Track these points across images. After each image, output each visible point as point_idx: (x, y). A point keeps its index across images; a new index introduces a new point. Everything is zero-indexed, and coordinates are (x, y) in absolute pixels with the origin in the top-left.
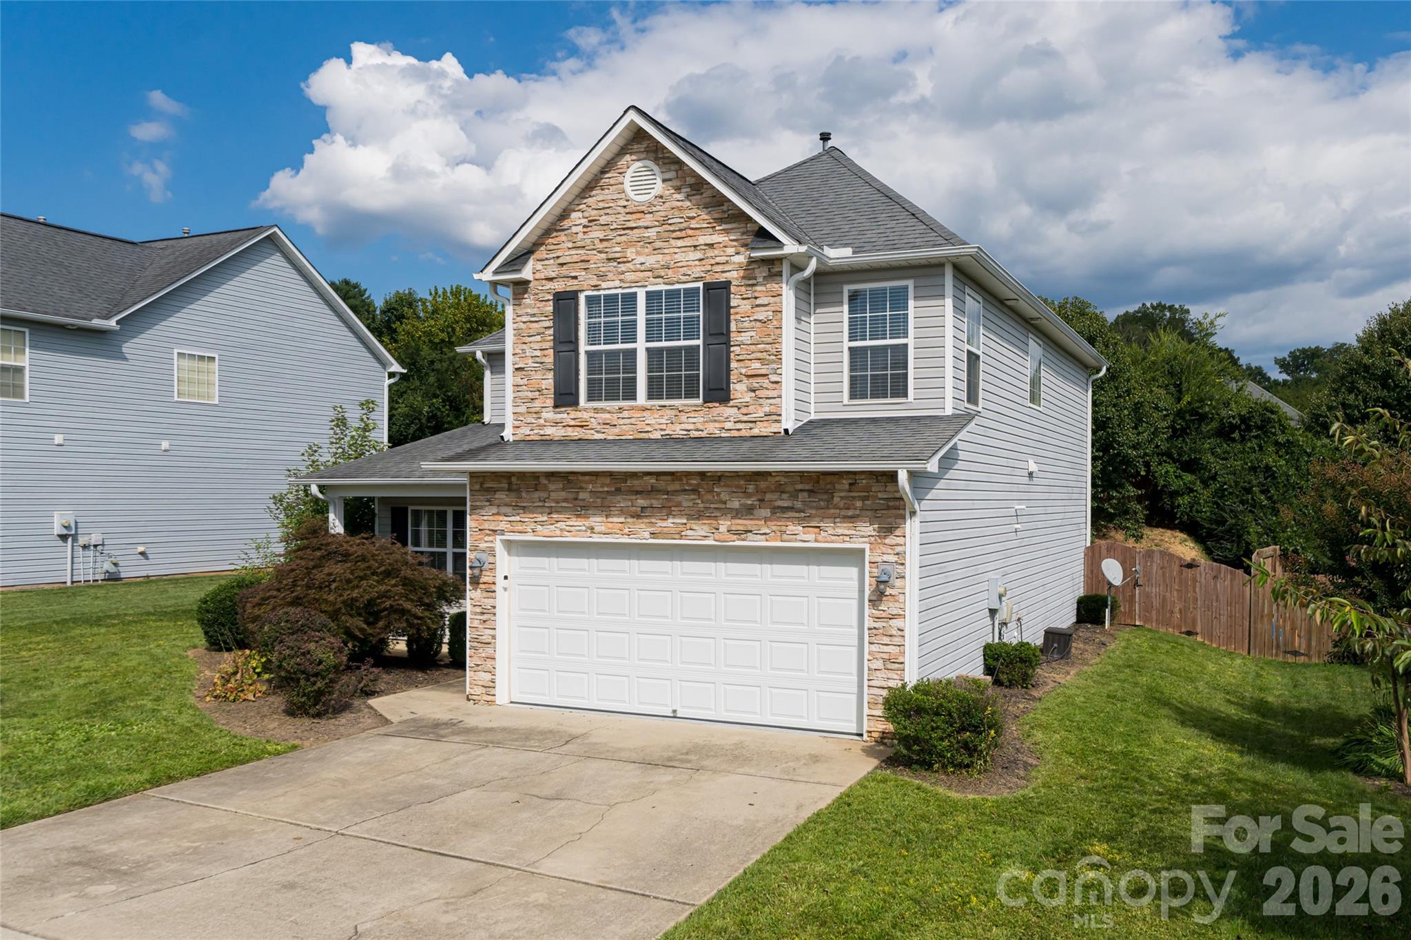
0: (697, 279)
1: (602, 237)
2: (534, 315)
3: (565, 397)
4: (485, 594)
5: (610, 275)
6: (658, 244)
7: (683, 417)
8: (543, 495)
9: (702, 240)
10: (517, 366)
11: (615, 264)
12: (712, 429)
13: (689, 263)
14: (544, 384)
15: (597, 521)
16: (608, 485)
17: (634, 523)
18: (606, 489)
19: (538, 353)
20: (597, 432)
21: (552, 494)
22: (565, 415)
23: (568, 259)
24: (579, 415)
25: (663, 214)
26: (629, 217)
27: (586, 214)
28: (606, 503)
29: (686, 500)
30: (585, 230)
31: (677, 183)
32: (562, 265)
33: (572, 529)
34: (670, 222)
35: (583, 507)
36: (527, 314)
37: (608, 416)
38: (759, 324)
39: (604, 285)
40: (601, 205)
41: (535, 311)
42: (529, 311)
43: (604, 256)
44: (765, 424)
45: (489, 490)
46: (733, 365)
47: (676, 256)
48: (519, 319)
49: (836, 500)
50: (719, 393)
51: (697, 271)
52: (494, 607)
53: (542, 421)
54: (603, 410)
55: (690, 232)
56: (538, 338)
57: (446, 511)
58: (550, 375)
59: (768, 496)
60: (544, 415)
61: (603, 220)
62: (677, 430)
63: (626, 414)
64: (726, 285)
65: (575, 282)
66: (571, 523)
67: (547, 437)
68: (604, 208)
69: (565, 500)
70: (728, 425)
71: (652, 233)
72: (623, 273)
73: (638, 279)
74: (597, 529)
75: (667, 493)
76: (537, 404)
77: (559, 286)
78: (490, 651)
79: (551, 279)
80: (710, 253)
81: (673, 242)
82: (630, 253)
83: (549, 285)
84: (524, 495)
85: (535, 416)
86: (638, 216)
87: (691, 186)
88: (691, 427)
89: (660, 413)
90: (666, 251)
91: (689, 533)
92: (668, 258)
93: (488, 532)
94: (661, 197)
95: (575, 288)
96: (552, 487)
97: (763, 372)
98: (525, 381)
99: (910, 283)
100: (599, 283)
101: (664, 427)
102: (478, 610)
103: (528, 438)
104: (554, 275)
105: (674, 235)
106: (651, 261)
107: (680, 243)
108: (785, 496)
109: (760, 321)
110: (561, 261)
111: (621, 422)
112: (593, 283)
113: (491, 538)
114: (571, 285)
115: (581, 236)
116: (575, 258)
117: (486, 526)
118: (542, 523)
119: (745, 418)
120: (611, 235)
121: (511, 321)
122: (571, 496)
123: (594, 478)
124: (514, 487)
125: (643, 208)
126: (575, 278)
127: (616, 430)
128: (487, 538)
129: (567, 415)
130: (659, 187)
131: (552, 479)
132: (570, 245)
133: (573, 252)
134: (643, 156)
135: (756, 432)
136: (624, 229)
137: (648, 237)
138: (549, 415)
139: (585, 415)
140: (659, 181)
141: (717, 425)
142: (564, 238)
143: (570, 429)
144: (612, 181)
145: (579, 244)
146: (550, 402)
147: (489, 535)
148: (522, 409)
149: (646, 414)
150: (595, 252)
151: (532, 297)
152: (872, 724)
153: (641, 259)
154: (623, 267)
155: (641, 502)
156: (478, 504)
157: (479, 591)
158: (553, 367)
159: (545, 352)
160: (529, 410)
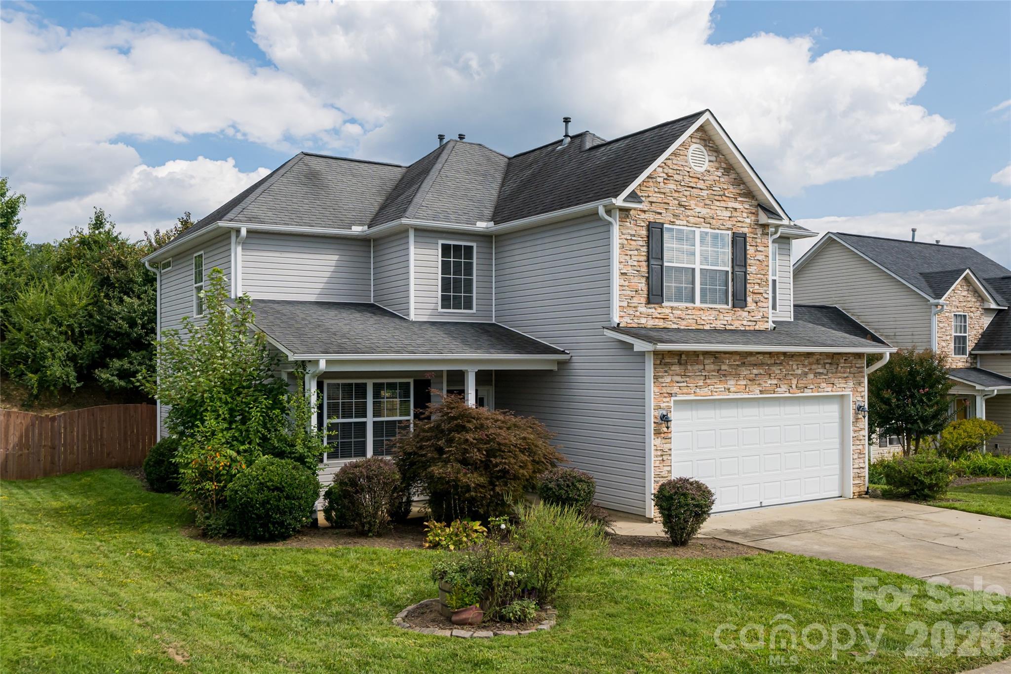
0: (728, 229)
1: (675, 188)
2: (634, 236)
3: (655, 296)
4: (664, 441)
5: (681, 217)
6: (708, 202)
7: (721, 317)
8: (701, 367)
9: (731, 204)
10: (621, 271)
11: (683, 209)
12: (737, 325)
13: (725, 218)
14: (640, 287)
15: (731, 383)
16: (739, 360)
17: (752, 385)
18: (737, 363)
19: (635, 263)
20: (674, 323)
21: (706, 366)
22: (653, 310)
23: (654, 200)
24: (664, 310)
25: (710, 183)
26: (691, 179)
27: (666, 171)
28: (738, 372)
29: (776, 370)
30: (665, 181)
31: (717, 165)
32: (651, 203)
33: (717, 390)
34: (714, 189)
35: (724, 375)
36: (629, 234)
37: (679, 312)
38: (758, 262)
39: (678, 222)
40: (676, 167)
41: (633, 232)
42: (630, 231)
43: (677, 202)
44: (761, 323)
45: (666, 364)
46: (748, 286)
47: (717, 212)
48: (623, 236)
49: (840, 368)
50: (739, 301)
51: (729, 224)
52: (670, 449)
53: (638, 313)
54: (677, 308)
55: (724, 198)
56: (636, 253)
57: (365, 384)
58: (643, 280)
59: (814, 367)
60: (640, 309)
61: (676, 177)
62: (719, 325)
63: (689, 312)
64: (744, 236)
65: (659, 216)
66: (718, 386)
67: (643, 326)
68: (677, 170)
69: (714, 371)
70: (745, 323)
71: (704, 193)
72: (688, 216)
73: (697, 222)
74: (732, 390)
75: (768, 365)
76: (635, 300)
77: (651, 217)
79: (644, 212)
80: (735, 214)
81: (715, 202)
82: (692, 203)
83: (643, 216)
84: (689, 367)
85: (634, 309)
86: (696, 180)
87: (724, 169)
88: (725, 323)
89: (709, 313)
90: (712, 207)
91: (779, 389)
92: (713, 212)
93: (666, 395)
94: (709, 172)
95: (661, 221)
96: (706, 361)
97: (761, 291)
98: (626, 283)
100: (675, 220)
101: (712, 322)
102: (659, 453)
103: (630, 326)
104: (646, 209)
105: (717, 198)
106: (704, 212)
107: (718, 203)
108: (820, 366)
109: (759, 260)
110: (650, 199)
111: (687, 317)
112: (672, 220)
113: (668, 399)
114: (659, 219)
115: (662, 184)
116: (660, 200)
117: (664, 390)
118: (700, 387)
119: (752, 319)
120: (681, 189)
121: (618, 237)
122: (718, 368)
123: (731, 356)
124: (683, 362)
125: (699, 176)
126: (661, 214)
127: (684, 323)
128: (665, 400)
129: (654, 311)
130: (706, 166)
131: (706, 356)
132: (656, 190)
133: (659, 195)
134: (698, 141)
136: (688, 187)
137: (703, 196)
138: (643, 309)
139: (667, 311)
140: (707, 160)
141: (740, 322)
142: (651, 184)
143: (657, 320)
144: (681, 153)
145: (662, 191)
146: (643, 300)
147: (665, 397)
148: (625, 304)
149: (701, 312)
150: (671, 198)
151: (632, 222)
152: (854, 488)
153: (698, 209)
154: (689, 213)
155: (755, 371)
156: (660, 374)
157: (660, 439)
158: (647, 275)
159: (641, 264)
160: (630, 305)
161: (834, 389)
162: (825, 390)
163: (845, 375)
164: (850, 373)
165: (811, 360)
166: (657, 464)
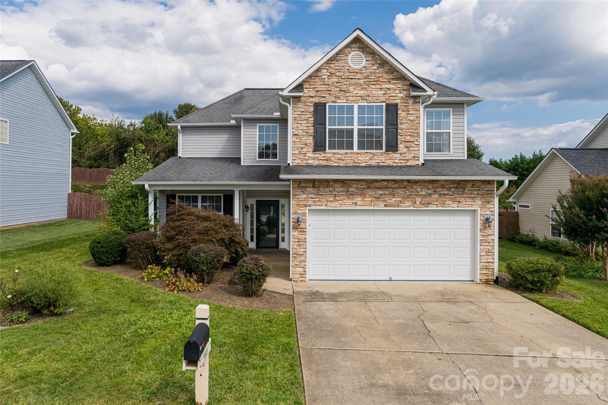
0: (382, 102)
1: (337, 81)
2: (304, 112)
3: (319, 147)
4: (300, 233)
5: (342, 97)
6: (364, 86)
7: (376, 157)
8: (331, 189)
9: (384, 86)
10: (294, 133)
11: (344, 93)
12: (389, 162)
13: (379, 95)
14: (308, 141)
15: (358, 200)
16: (364, 185)
17: (377, 201)
18: (363, 187)
19: (305, 128)
20: (335, 163)
21: (336, 189)
22: (319, 155)
23: (320, 89)
24: (326, 155)
25: (367, 74)
26: (350, 74)
27: (329, 71)
28: (364, 193)
29: (401, 192)
30: (329, 77)
31: (373, 62)
32: (318, 91)
33: (345, 204)
34: (370, 78)
35: (352, 194)
36: (300, 111)
37: (340, 156)
38: (409, 121)
39: (338, 101)
40: (337, 68)
41: (304, 110)
42: (301, 110)
43: (338, 89)
44: (413, 161)
45: (302, 187)
46: (399, 137)
47: (373, 92)
48: (295, 113)
49: (466, 191)
50: (392, 147)
51: (383, 99)
52: (306, 239)
53: (307, 157)
54: (338, 154)
55: (379, 83)
56: (305, 122)
57: (198, 196)
58: (311, 138)
59: (438, 190)
60: (308, 155)
61: (338, 74)
62: (373, 163)
63: (349, 155)
64: (396, 105)
65: (324, 99)
66: (346, 201)
67: (310, 165)
68: (338, 69)
69: (343, 192)
70: (396, 161)
71: (361, 81)
72: (347, 97)
73: (355, 100)
74: (358, 204)
75: (392, 188)
76: (305, 150)
77: (316, 100)
78: (303, 258)
79: (312, 97)
80: (388, 92)
81: (371, 86)
82: (351, 89)
83: (311, 99)
84: (321, 189)
85: (303, 155)
86: (355, 74)
87: (379, 64)
88: (380, 161)
89: (365, 155)
90: (368, 89)
91: (403, 204)
92: (369, 92)
93: (302, 206)
94: (366, 67)
95: (324, 102)
96: (336, 186)
97: (412, 140)
98: (298, 140)
99: (451, 109)
100: (336, 100)
101: (367, 161)
102: (297, 240)
103: (300, 165)
104: (313, 95)
105: (372, 83)
106: (361, 93)
107: (374, 87)
108: (445, 189)
109: (411, 120)
110: (316, 89)
111: (347, 158)
112: (334, 100)
113: (304, 208)
114: (323, 100)
115: (326, 79)
116: (324, 89)
117: (301, 203)
118: (331, 201)
119: (404, 158)
120: (342, 81)
121: (291, 114)
122: (345, 190)
123: (357, 182)
124: (316, 186)
125: (357, 71)
126: (325, 97)
127: (344, 162)
128: (301, 208)
129: (320, 155)
130: (364, 63)
131: (336, 182)
132: (321, 83)
133: (323, 86)
134: (357, 49)
135: (408, 164)
136: (348, 79)
137: (360, 83)
138: (310, 155)
139: (329, 155)
140: (364, 60)
141: (392, 161)
142: (319, 80)
143: (321, 161)
144: (342, 58)
145: (326, 83)
146: (311, 150)
148: (297, 152)
149: (359, 155)
150: (334, 87)
151: (302, 104)
152: (482, 276)
153: (357, 92)
154: (348, 94)
155: (380, 192)
156: (297, 193)
157: (297, 232)
158: (313, 134)
159: (309, 128)
160: (300, 152)
161: (459, 206)
162: (450, 206)
163: (472, 196)
164: (477, 194)
165: (435, 185)
166: (295, 246)
